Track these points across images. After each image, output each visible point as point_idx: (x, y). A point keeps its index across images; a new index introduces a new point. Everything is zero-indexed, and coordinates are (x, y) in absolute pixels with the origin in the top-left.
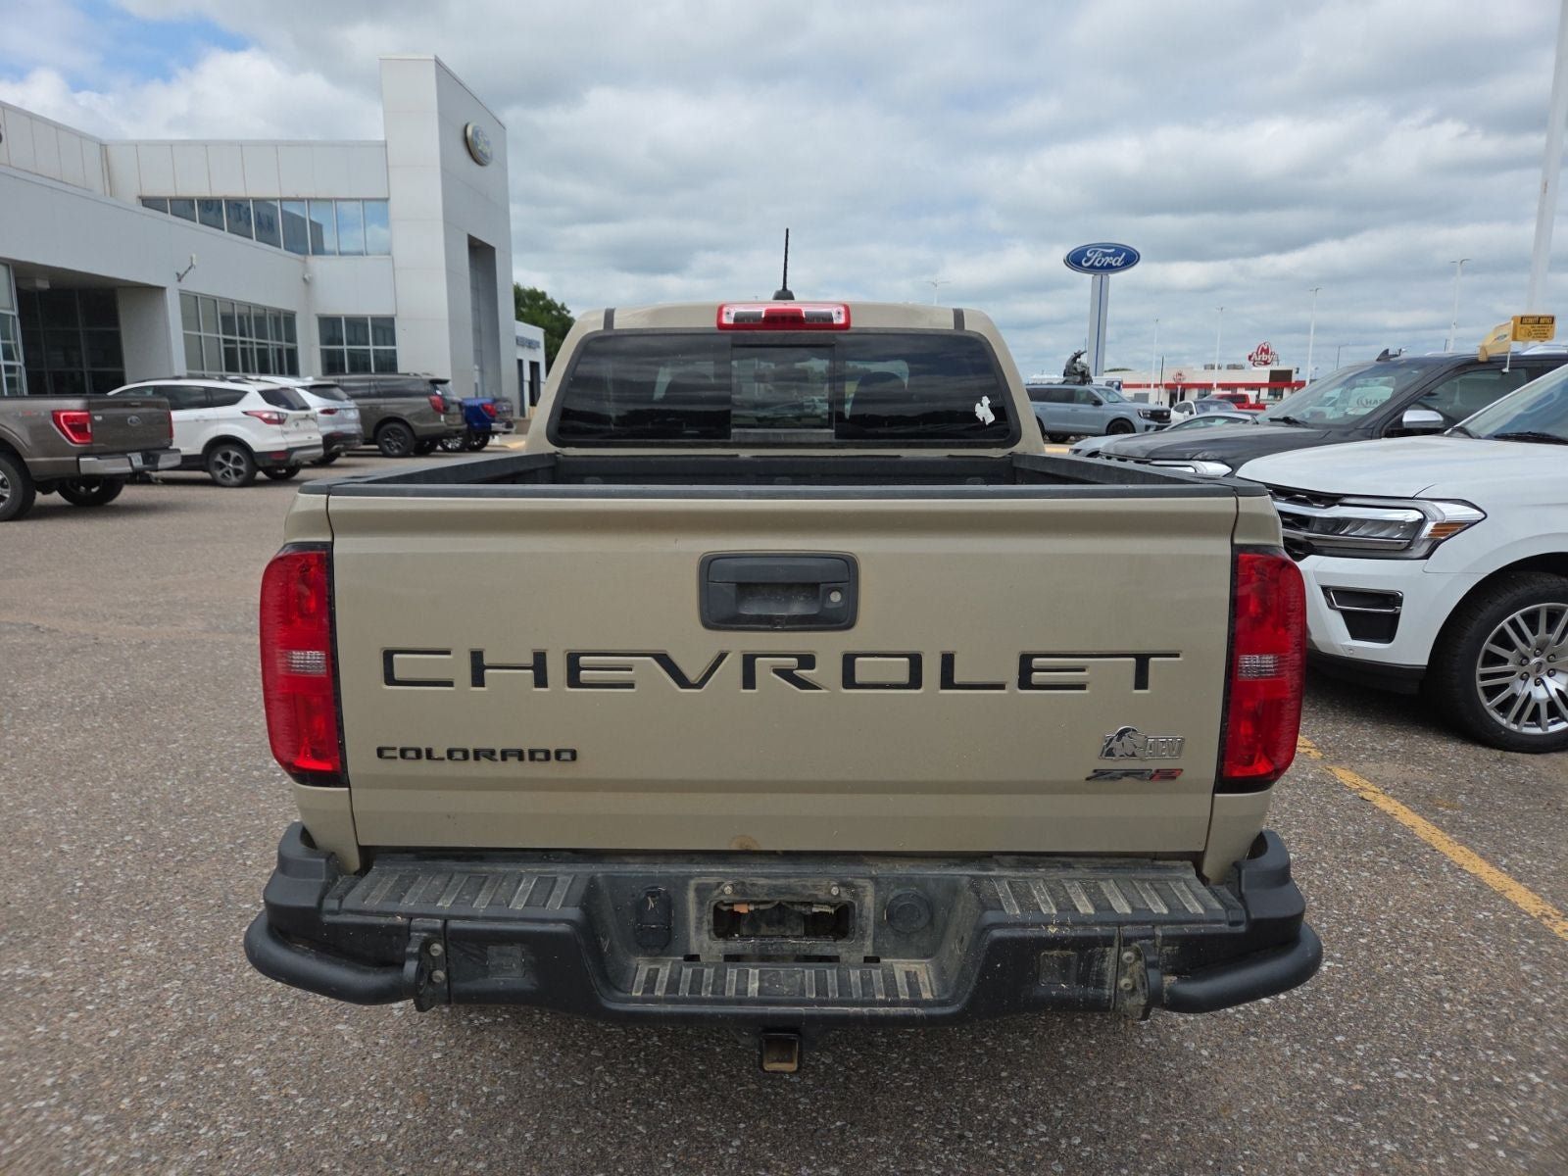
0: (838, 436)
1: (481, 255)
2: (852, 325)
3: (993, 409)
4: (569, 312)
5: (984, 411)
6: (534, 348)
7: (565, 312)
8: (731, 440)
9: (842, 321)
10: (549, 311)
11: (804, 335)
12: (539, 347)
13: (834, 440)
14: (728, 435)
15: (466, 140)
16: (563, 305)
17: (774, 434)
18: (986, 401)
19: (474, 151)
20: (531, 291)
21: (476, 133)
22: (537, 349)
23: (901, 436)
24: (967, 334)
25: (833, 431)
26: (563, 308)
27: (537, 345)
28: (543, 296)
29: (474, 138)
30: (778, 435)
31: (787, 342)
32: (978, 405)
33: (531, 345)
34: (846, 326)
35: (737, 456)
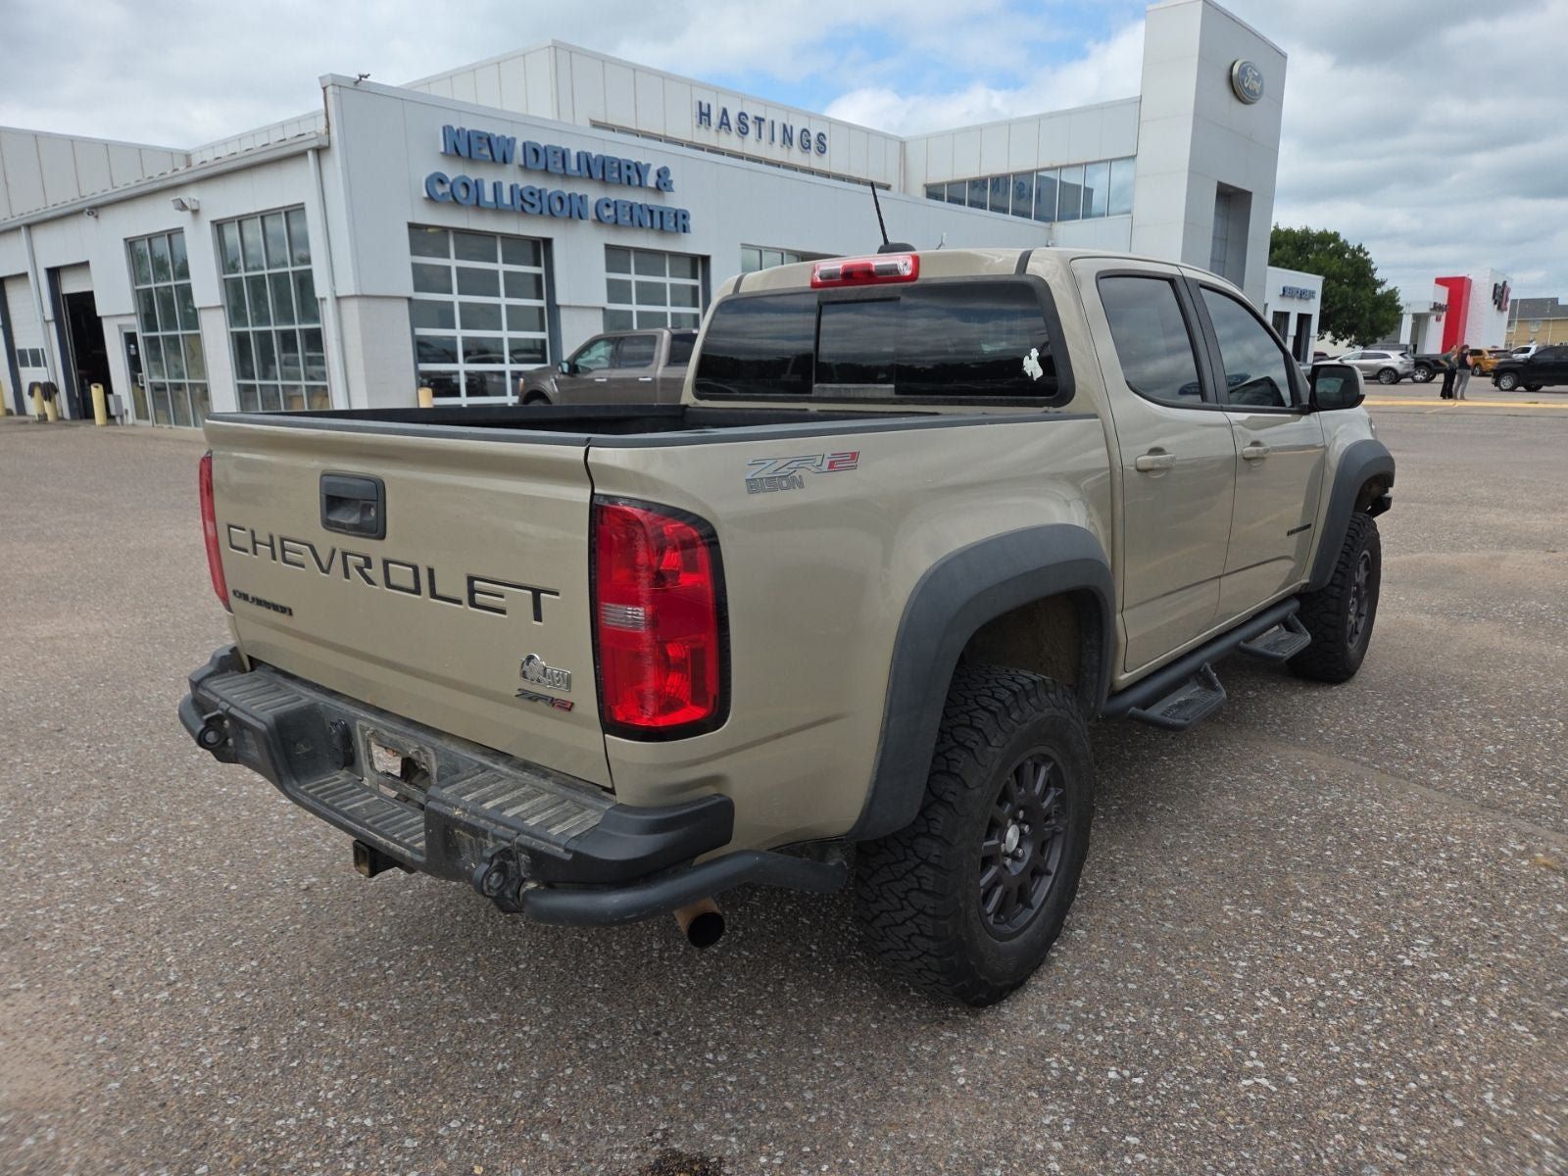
0: (897, 391)
1: (1233, 202)
2: (921, 276)
3: (1041, 360)
4: (1366, 254)
5: (1032, 367)
6: (1307, 299)
7: (1362, 255)
8: (813, 395)
9: (908, 272)
10: (1341, 255)
11: (877, 289)
12: (1313, 297)
13: (895, 396)
14: (809, 390)
15: (1231, 78)
16: (1360, 247)
17: (845, 389)
18: (1035, 353)
19: (1239, 89)
20: (1320, 233)
21: (1243, 70)
22: (1312, 300)
23: (953, 393)
24: (1029, 280)
25: (892, 386)
26: (1360, 249)
27: (1312, 294)
28: (1335, 237)
29: (1241, 77)
30: (849, 389)
31: (860, 297)
32: (1027, 358)
33: (1304, 295)
34: (914, 277)
35: (806, 410)
